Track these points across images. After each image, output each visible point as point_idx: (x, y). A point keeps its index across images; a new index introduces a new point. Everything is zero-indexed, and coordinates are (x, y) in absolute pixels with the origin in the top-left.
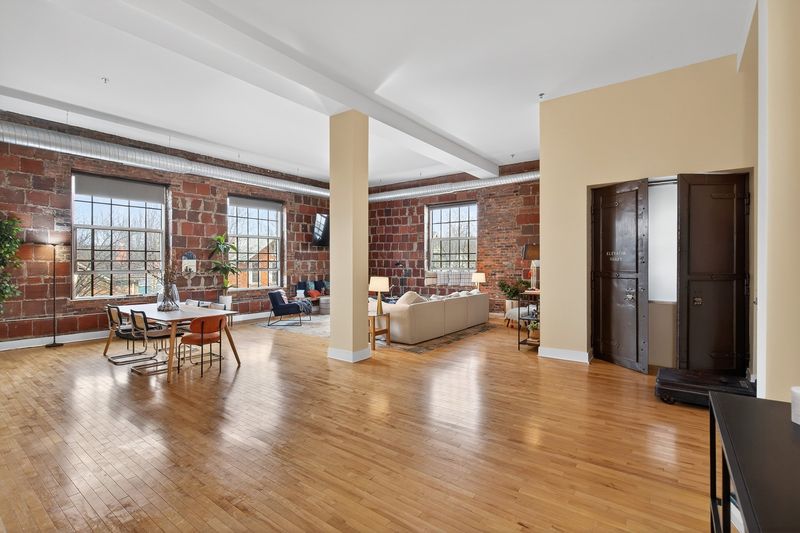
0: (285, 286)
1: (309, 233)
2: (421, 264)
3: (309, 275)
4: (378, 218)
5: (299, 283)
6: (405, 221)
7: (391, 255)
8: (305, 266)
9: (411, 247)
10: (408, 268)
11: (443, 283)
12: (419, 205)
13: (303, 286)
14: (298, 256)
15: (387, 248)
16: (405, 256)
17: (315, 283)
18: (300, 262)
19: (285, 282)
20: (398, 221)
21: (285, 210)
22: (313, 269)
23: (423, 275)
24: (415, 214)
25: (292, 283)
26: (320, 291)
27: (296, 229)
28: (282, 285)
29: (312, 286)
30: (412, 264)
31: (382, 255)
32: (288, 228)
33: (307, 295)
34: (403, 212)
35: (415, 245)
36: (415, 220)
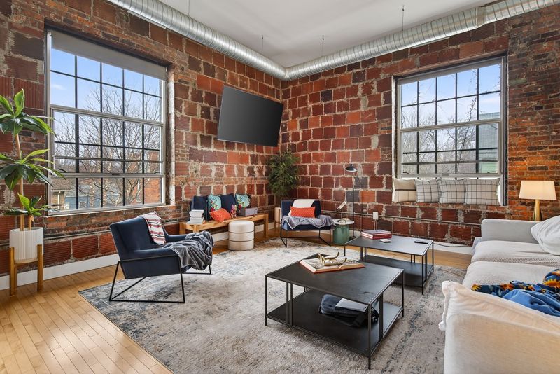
0: (173, 203)
1: (212, 120)
2: (386, 168)
3: (213, 186)
4: (310, 106)
5: (195, 197)
6: (356, 104)
7: (332, 158)
8: (206, 171)
9: (367, 143)
10: (361, 176)
11: (428, 198)
12: (382, 76)
13: (202, 203)
14: (194, 156)
15: (325, 146)
16: (356, 157)
17: (222, 197)
18: (198, 166)
19: (173, 197)
20: (343, 106)
21: (172, 79)
22: (219, 175)
23: (389, 184)
24: (375, 91)
25: (184, 198)
26: (229, 210)
27: (191, 111)
28: (168, 202)
29: (217, 203)
30: (368, 169)
31: (317, 157)
32: (177, 107)
33: (207, 217)
34: (353, 91)
35: (375, 141)
36: (374, 101)
